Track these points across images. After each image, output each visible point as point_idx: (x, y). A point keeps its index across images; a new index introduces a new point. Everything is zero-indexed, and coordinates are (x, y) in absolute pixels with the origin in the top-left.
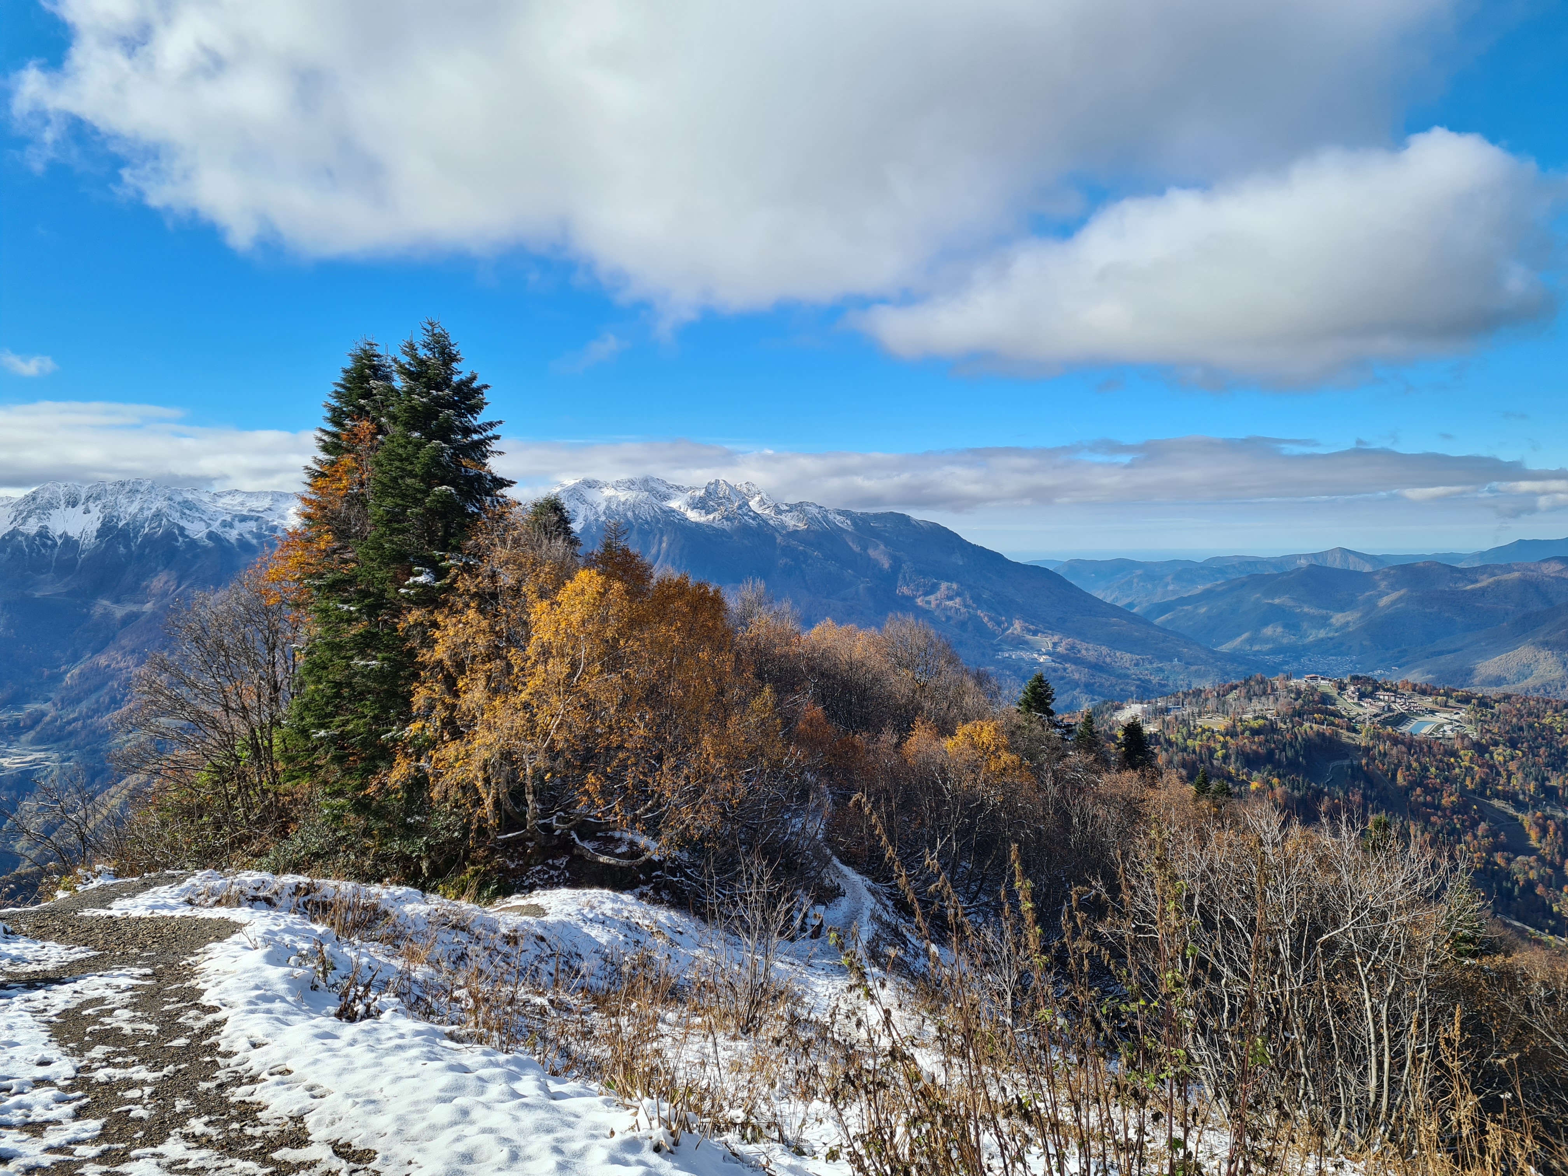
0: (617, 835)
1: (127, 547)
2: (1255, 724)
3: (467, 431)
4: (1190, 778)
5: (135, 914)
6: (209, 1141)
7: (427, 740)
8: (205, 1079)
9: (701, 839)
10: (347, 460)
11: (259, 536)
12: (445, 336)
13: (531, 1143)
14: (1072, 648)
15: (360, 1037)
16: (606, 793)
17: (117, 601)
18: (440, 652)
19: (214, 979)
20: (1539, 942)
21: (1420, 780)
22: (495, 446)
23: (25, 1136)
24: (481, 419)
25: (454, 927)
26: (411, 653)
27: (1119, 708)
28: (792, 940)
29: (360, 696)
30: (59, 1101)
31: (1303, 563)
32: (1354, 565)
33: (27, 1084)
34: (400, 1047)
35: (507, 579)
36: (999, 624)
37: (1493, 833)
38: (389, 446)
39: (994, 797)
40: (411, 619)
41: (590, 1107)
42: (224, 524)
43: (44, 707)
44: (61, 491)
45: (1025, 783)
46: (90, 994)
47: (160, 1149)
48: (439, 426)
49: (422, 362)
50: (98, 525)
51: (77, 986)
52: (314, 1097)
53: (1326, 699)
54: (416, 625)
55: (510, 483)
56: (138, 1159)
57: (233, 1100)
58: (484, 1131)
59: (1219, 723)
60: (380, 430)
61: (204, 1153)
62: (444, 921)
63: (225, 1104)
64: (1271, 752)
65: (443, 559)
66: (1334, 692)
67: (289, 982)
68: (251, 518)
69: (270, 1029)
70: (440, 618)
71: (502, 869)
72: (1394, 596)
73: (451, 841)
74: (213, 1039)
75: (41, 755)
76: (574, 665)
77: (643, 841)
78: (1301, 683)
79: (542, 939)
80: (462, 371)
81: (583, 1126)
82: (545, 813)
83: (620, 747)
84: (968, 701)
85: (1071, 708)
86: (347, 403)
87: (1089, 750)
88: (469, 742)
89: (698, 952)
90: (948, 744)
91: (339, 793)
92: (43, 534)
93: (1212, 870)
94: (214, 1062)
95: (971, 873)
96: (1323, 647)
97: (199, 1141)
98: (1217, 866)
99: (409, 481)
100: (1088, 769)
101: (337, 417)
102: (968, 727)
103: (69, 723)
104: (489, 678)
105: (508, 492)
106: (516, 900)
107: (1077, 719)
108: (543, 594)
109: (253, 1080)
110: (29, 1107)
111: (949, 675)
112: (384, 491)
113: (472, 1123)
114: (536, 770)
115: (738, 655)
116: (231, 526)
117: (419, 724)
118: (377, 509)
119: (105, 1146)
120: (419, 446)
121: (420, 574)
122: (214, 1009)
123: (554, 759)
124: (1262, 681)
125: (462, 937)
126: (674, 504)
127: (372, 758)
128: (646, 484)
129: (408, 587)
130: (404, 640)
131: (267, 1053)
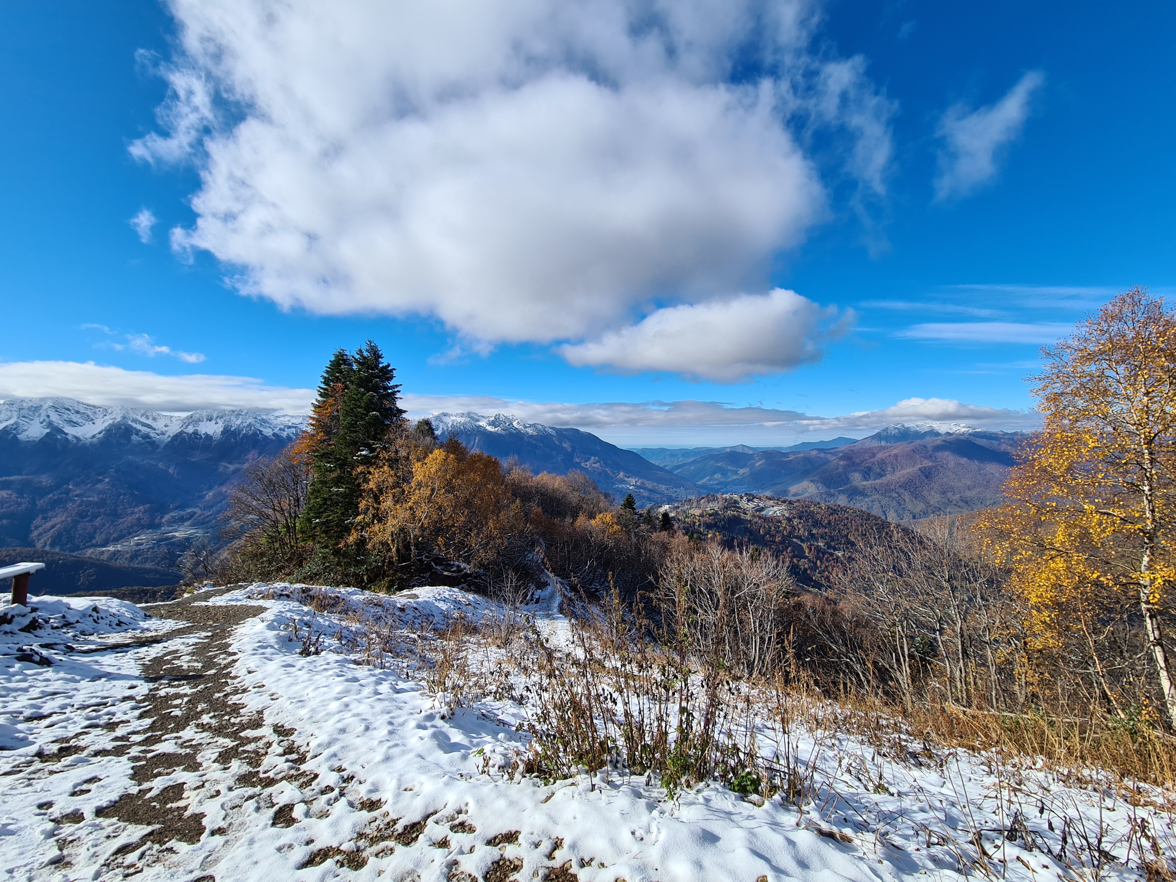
0: (452, 563)
1: (235, 439)
2: (710, 512)
3: (386, 388)
4: (686, 534)
5: (218, 604)
6: (210, 727)
7: (366, 523)
8: (218, 692)
9: (488, 564)
10: (331, 400)
11: (297, 434)
12: (376, 347)
13: (377, 720)
14: (642, 483)
15: (306, 666)
16: (447, 545)
17: (230, 463)
18: (372, 485)
19: (238, 638)
20: (809, 591)
21: (768, 532)
22: (398, 395)
23: (105, 731)
24: (392, 383)
25: (375, 605)
26: (359, 485)
27: (660, 507)
28: (527, 604)
29: (337, 503)
30: (133, 708)
31: (728, 450)
32: (746, 451)
33: (118, 700)
34: (325, 669)
35: (403, 453)
36: (614, 473)
37: (793, 551)
38: (350, 394)
39: (611, 544)
40: (359, 470)
41: (413, 697)
42: (280, 429)
43: (195, 510)
44: (204, 414)
45: (623, 537)
46: (172, 648)
47: (181, 734)
48: (373, 386)
49: (365, 358)
50: (222, 429)
51: (165, 644)
52: (273, 699)
53: (736, 502)
54: (362, 473)
55: (405, 412)
56: (166, 740)
57: (230, 703)
58: (354, 715)
59: (697, 512)
60: (346, 387)
61: (205, 734)
62: (370, 602)
63: (225, 705)
64: (716, 523)
65: (374, 444)
66: (739, 499)
67: (277, 638)
68: (293, 427)
69: (260, 663)
70: (372, 470)
71: (401, 579)
72: (760, 463)
73: (377, 567)
74: (229, 670)
75: (194, 531)
76: (433, 490)
77: (463, 565)
78: (727, 496)
79: (416, 609)
80: (383, 362)
81: (407, 708)
82: (420, 554)
83: (453, 526)
84: (601, 505)
85: (642, 507)
86: (331, 376)
87: (648, 524)
88: (385, 524)
89: (486, 611)
90: (593, 522)
91: (326, 547)
92: (196, 433)
93: (695, 571)
94: (227, 682)
95: (601, 574)
96: (735, 482)
97: (203, 727)
98: (697, 569)
99: (359, 410)
100: (648, 531)
101: (326, 381)
102: (601, 515)
103: (207, 516)
104: (394, 496)
105: (404, 415)
106: (405, 592)
107: (644, 511)
108: (418, 460)
109: (244, 691)
110: (114, 714)
111: (594, 494)
112: (347, 414)
113: (350, 711)
114: (415, 536)
115: (506, 486)
116: (284, 430)
117: (362, 516)
118: (344, 422)
119: (149, 734)
120: (363, 394)
121: (363, 450)
122: (235, 654)
123: (424, 531)
124: (713, 496)
125: (379, 609)
126: (481, 424)
127: (341, 531)
128: (469, 415)
129: (358, 456)
130: (356, 479)
131: (255, 676)
